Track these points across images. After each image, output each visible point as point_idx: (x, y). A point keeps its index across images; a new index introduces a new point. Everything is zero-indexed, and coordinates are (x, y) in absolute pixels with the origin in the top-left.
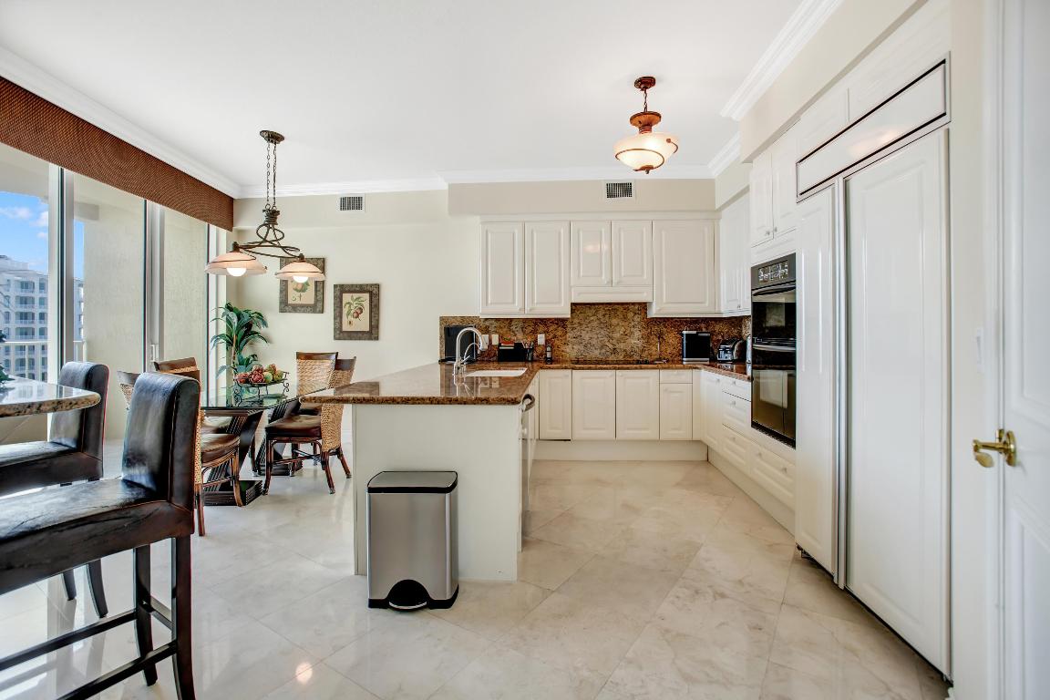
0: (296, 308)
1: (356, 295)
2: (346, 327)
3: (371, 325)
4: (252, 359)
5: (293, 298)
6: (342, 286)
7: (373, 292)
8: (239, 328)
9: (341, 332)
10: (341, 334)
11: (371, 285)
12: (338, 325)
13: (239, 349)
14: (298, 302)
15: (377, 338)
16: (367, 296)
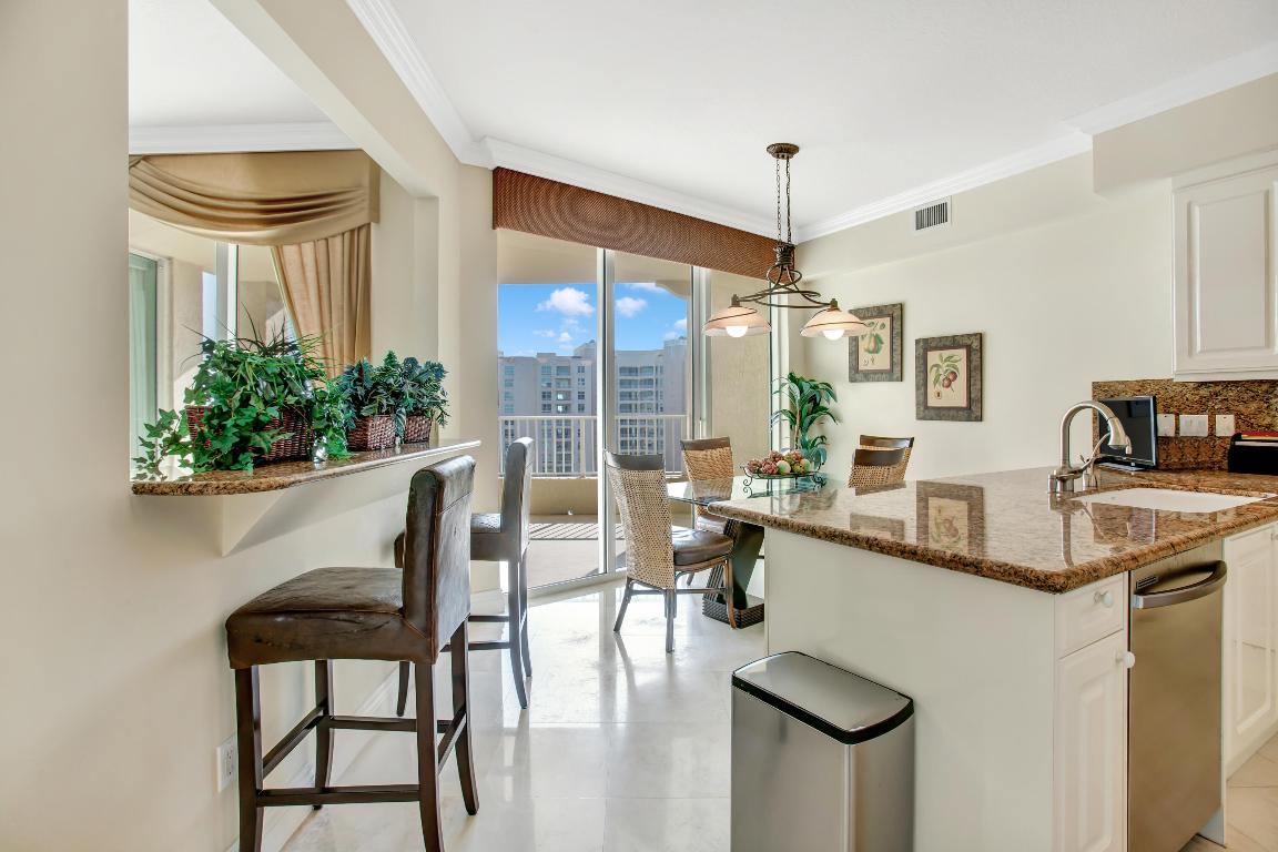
0: (869, 376)
1: (946, 353)
2: (932, 402)
3: (969, 399)
4: (819, 441)
5: (866, 362)
6: (926, 340)
7: (973, 347)
8: (802, 403)
9: (926, 407)
10: (927, 412)
11: (969, 336)
12: (922, 398)
13: (804, 429)
14: (870, 367)
15: (980, 419)
16: (961, 353)
